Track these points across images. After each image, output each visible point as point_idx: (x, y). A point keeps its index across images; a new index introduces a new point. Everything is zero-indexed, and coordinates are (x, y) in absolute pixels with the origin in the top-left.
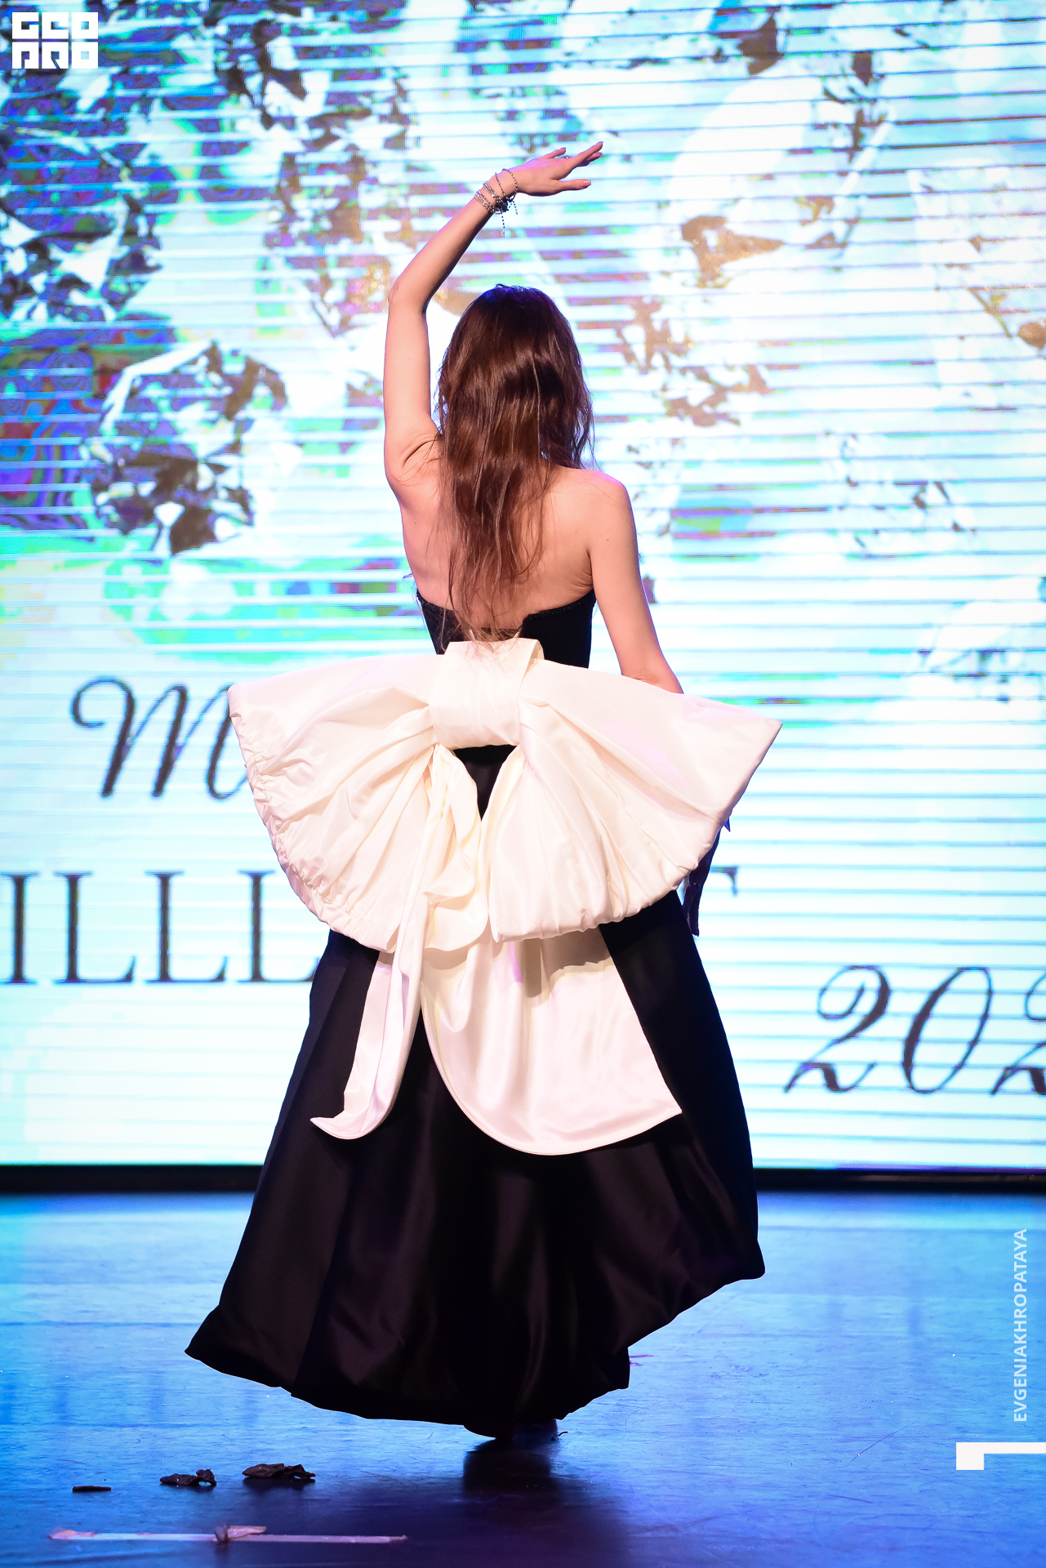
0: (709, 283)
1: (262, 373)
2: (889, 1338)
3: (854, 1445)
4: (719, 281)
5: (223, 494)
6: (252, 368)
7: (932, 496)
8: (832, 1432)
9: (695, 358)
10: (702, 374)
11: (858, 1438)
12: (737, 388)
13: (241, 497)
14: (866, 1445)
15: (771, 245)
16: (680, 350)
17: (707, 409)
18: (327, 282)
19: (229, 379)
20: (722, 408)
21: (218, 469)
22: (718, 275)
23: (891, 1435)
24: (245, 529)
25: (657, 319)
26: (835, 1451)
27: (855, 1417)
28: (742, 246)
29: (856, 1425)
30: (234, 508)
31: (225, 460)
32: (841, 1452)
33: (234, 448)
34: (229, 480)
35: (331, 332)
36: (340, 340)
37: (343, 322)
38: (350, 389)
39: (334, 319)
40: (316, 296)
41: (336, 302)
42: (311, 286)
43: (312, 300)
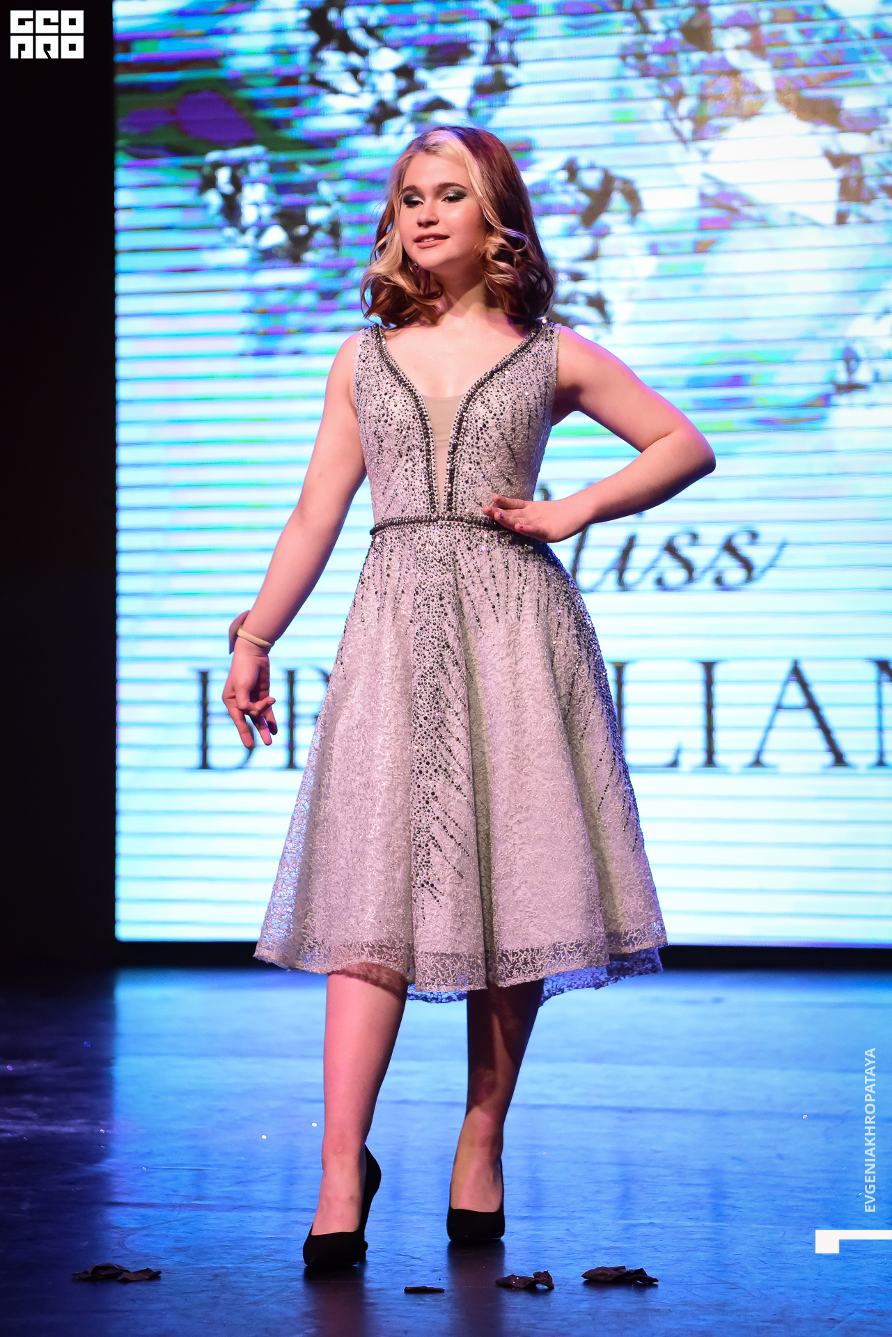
1: (617, 184)
5: (581, 299)
6: (608, 179)
13: (597, 302)
18: (680, 95)
19: (585, 191)
21: (577, 277)
24: (602, 331)
30: (591, 314)
31: (585, 267)
33: (593, 256)
34: (587, 287)
35: (683, 141)
36: (692, 149)
37: (696, 132)
38: (702, 195)
39: (686, 129)
40: (670, 107)
41: (689, 111)
42: (665, 99)
43: (665, 111)
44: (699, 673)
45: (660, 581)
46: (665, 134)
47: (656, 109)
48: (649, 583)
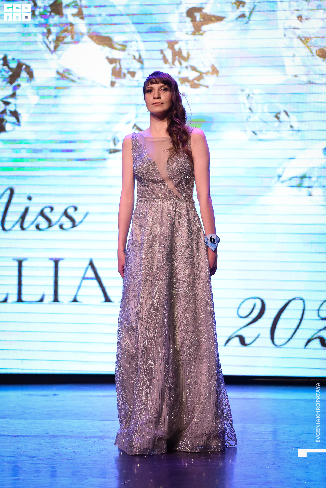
0: (197, 33)
1: (24, 67)
2: (266, 441)
4: (201, 32)
5: (8, 113)
6: (20, 64)
7: (283, 116)
9: (192, 62)
10: (194, 69)
12: (207, 73)
13: (15, 114)
16: (186, 59)
17: (196, 82)
19: (10, 69)
20: (201, 82)
21: (7, 103)
22: (201, 30)
24: (17, 127)
25: (177, 47)
28: (209, 19)
30: (13, 119)
31: (9, 100)
33: (13, 95)
34: (11, 107)
35: (52, 52)
36: (54, 54)
37: (56, 47)
38: (58, 73)
39: (52, 46)
40: (45, 38)
41: (53, 40)
42: (43, 34)
43: (44, 39)
44: (52, 264)
45: (37, 227)
46: (43, 47)
47: (40, 38)
48: (33, 227)
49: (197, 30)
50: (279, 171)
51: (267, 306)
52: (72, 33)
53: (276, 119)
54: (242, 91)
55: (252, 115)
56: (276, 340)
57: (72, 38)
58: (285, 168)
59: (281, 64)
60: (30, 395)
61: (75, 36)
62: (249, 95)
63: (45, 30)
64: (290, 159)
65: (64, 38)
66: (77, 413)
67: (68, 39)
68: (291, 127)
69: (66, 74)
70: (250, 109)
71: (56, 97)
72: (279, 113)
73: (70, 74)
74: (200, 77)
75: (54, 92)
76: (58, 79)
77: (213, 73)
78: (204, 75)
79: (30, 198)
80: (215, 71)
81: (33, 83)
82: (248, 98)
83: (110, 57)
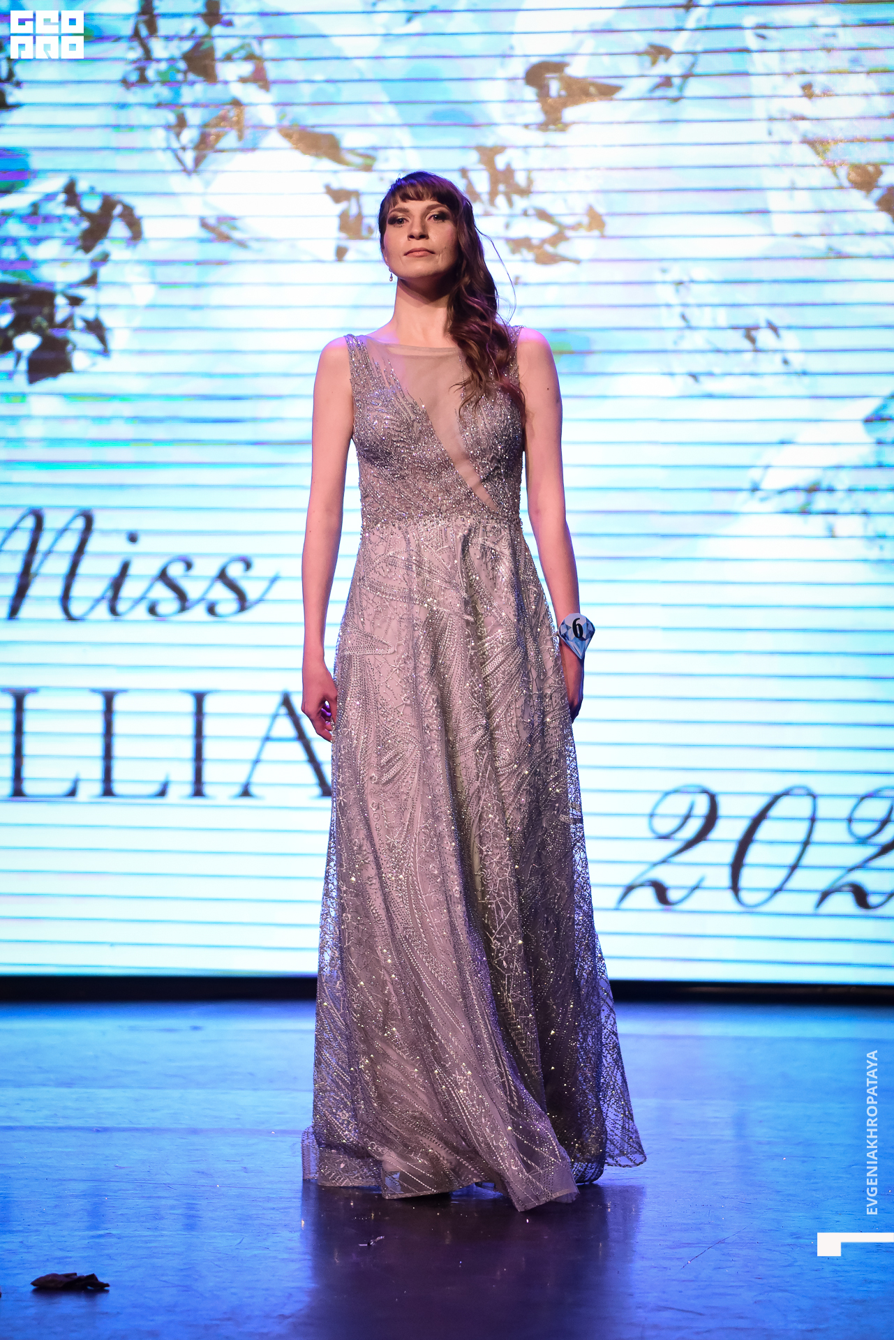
0: (551, 127)
1: (118, 210)
2: (717, 1141)
3: (684, 1252)
4: (560, 126)
5: (80, 325)
6: (108, 203)
7: (765, 338)
8: (661, 1238)
9: (538, 200)
10: (543, 215)
11: (689, 1245)
12: (575, 227)
13: (95, 327)
14: (696, 1252)
15: (607, 91)
16: (525, 192)
17: (549, 248)
18: (182, 123)
19: (85, 214)
20: (563, 249)
21: (76, 301)
22: (560, 120)
23: (720, 1242)
24: (101, 360)
25: (500, 162)
26: (664, 1258)
27: (685, 1222)
28: (581, 91)
29: (686, 1230)
30: (91, 341)
31: (83, 292)
32: (671, 1259)
33: (91, 281)
34: (86, 311)
35: (186, 171)
36: (195, 178)
37: (198, 161)
38: (204, 224)
39: (189, 157)
40: (172, 136)
41: (191, 141)
42: (168, 127)
43: (168, 140)
44: (190, 704)
45: (152, 610)
46: (167, 161)
47: (159, 138)
48: (142, 610)
49: (552, 120)
50: (755, 474)
51: (722, 811)
52: (239, 126)
53: (747, 345)
54: (664, 271)
55: (687, 333)
56: (744, 895)
57: (240, 137)
58: (767, 467)
59: (760, 206)
60: (132, 1029)
61: (248, 133)
62: (681, 283)
63: (171, 117)
64: (783, 443)
65: (218, 137)
66: (251, 1074)
67: (230, 140)
68: (786, 362)
69: (224, 228)
70: (684, 317)
71: (198, 285)
72: (757, 328)
73: (235, 228)
74: (559, 238)
75: (193, 274)
76: (202, 241)
77: (590, 227)
78: (569, 233)
79: (133, 538)
80: (596, 221)
81: (142, 251)
82: (677, 291)
83: (336, 185)
